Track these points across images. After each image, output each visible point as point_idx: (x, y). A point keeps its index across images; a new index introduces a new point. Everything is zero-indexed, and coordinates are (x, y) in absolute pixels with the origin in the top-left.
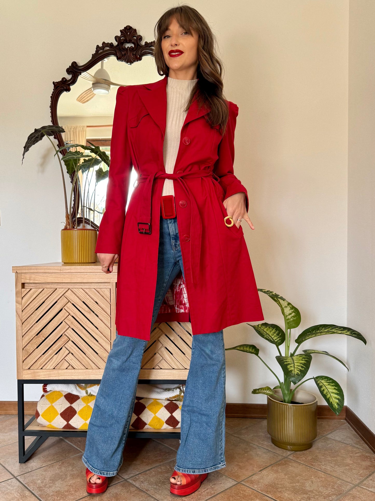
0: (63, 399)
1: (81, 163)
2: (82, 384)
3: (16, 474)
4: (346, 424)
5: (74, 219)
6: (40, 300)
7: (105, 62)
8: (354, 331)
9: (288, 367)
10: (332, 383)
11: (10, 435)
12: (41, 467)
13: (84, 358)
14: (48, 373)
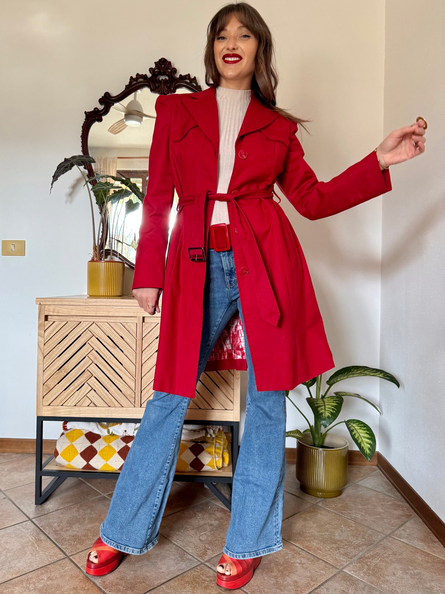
0: (83, 437)
1: (111, 194)
2: (103, 423)
3: (31, 516)
4: (378, 471)
5: (102, 251)
6: (64, 334)
7: (138, 94)
8: (386, 373)
9: (319, 409)
10: (364, 427)
11: (26, 474)
12: (58, 509)
13: (106, 395)
14: (69, 410)
